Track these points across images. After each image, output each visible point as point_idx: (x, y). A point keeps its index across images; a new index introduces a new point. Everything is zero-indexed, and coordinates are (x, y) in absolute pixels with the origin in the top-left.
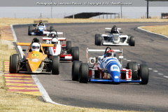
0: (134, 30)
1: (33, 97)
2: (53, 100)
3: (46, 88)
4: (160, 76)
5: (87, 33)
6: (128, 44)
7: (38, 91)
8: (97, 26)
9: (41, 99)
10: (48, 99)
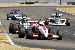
0: (54, 10)
1: (5, 42)
2: (15, 44)
3: (11, 38)
4: (66, 33)
5: (31, 11)
6: (65, 25)
7: (8, 39)
8: (36, 8)
9: (9, 43)
10: (12, 43)
